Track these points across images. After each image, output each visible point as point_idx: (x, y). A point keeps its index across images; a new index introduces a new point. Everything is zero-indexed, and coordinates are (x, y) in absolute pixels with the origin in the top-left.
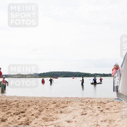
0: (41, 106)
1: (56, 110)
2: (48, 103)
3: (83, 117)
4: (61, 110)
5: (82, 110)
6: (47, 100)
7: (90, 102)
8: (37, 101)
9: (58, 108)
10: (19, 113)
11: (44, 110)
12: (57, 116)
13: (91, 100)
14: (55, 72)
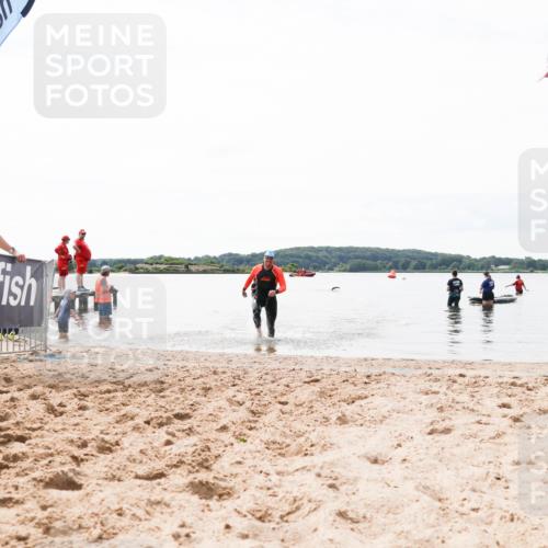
0: (256, 391)
1: (322, 409)
2: (284, 381)
3: (437, 442)
4: (343, 409)
5: (433, 414)
6: (281, 366)
7: (466, 380)
8: (240, 373)
9: (329, 402)
10: (169, 421)
11: (271, 408)
12: (326, 434)
13: (470, 373)
14: (313, 248)
